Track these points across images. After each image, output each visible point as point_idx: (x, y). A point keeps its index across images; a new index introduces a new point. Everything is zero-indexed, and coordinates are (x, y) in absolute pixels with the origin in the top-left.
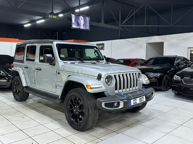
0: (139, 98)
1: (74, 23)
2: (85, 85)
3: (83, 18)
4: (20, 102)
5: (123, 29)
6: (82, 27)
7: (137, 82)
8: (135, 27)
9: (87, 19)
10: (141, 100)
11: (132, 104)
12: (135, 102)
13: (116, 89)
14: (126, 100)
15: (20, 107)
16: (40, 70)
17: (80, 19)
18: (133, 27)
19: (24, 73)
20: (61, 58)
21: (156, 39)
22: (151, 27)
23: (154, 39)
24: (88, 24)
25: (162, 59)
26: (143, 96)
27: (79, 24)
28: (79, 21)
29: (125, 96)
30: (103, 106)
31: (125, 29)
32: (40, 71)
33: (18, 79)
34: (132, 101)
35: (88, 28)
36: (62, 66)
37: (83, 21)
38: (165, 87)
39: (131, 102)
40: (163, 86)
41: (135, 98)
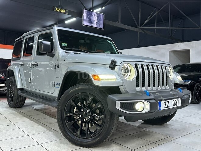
0: (172, 100)
1: (85, 20)
2: (91, 75)
3: (96, 15)
4: (14, 109)
5: (143, 31)
6: (95, 25)
7: (167, 79)
8: (156, 29)
9: (101, 17)
10: (175, 103)
11: (163, 108)
12: (166, 106)
13: (137, 86)
14: (153, 101)
15: (11, 114)
16: (37, 65)
17: (93, 16)
18: (154, 29)
19: (19, 72)
20: (62, 47)
21: (181, 46)
22: (177, 29)
23: (179, 46)
24: (102, 22)
25: (190, 66)
26: (178, 98)
27: (92, 21)
28: (92, 18)
29: (152, 94)
30: (118, 107)
31: (145, 32)
32: (37, 67)
33: (13, 79)
34: (163, 104)
35: (102, 26)
36: (63, 56)
37: (97, 18)
38: (196, 98)
39: (160, 104)
40: (195, 97)
41: (167, 99)
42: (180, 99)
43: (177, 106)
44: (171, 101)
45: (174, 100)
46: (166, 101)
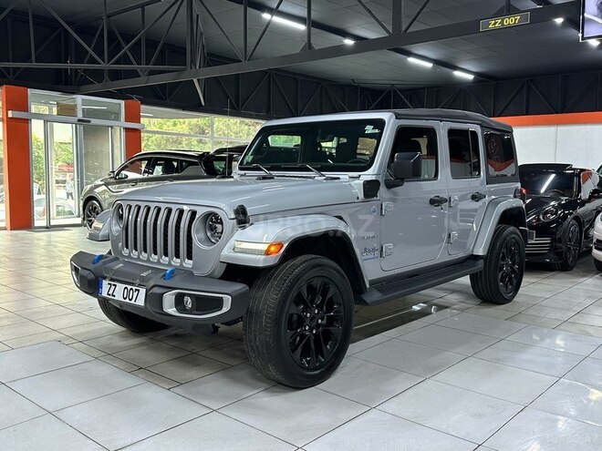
0: (125, 286)
10: (128, 293)
11: (104, 293)
12: (111, 292)
26: (139, 286)
34: (105, 285)
39: (102, 284)
41: (114, 280)
42: (143, 291)
43: (132, 302)
44: (120, 287)
45: (129, 287)
46: (113, 283)
